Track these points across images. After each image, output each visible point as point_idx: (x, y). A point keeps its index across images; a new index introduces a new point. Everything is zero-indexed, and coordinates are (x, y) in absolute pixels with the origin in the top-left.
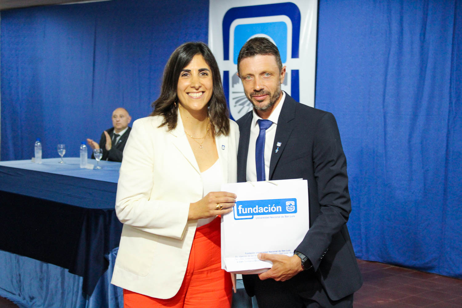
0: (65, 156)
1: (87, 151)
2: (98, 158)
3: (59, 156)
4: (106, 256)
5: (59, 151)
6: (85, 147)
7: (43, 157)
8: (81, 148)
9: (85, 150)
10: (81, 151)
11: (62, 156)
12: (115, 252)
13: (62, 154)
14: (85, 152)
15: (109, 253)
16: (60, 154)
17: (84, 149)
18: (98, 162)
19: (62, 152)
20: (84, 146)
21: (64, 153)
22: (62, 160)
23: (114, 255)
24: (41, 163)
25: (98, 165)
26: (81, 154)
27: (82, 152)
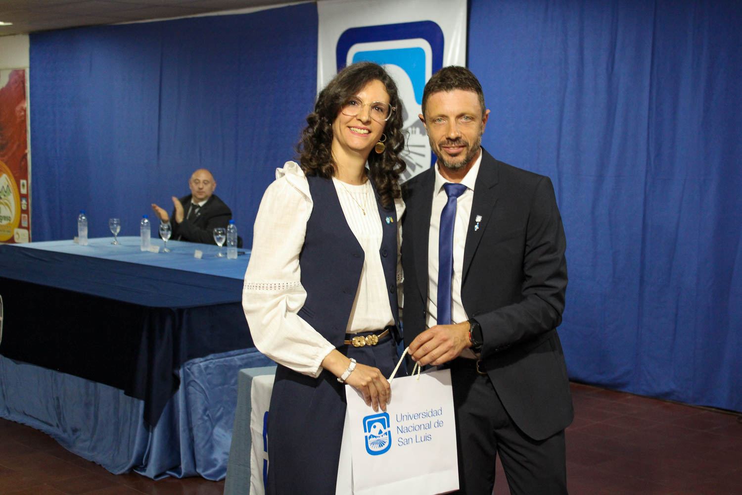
0: (120, 235)
1: (149, 228)
2: (166, 238)
3: (112, 235)
4: (176, 371)
5: (111, 227)
6: (147, 223)
7: (90, 236)
8: (142, 223)
9: (147, 225)
10: (141, 228)
11: (116, 234)
12: (189, 367)
13: (116, 231)
14: (148, 229)
15: (179, 368)
16: (113, 232)
17: (145, 224)
18: (165, 242)
19: (115, 229)
20: (146, 221)
21: (118, 230)
22: (116, 240)
23: (188, 370)
24: (86, 244)
25: (165, 247)
26: (141, 231)
27: (143, 229)
